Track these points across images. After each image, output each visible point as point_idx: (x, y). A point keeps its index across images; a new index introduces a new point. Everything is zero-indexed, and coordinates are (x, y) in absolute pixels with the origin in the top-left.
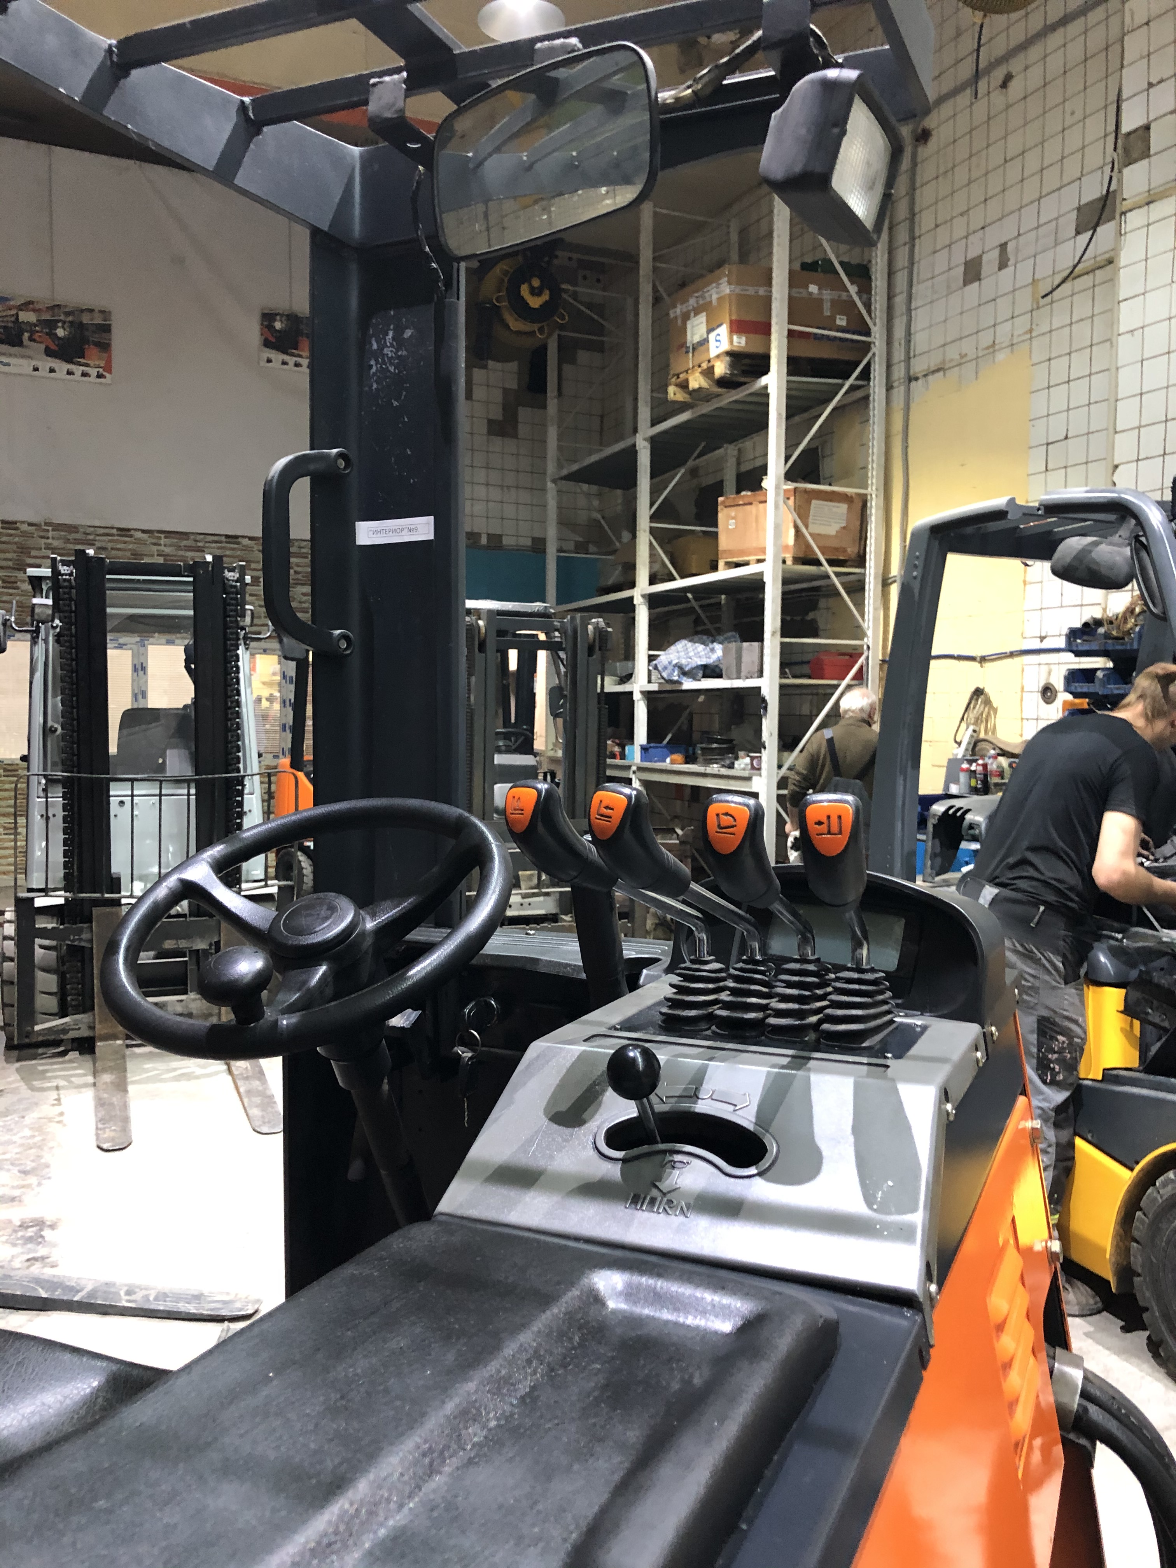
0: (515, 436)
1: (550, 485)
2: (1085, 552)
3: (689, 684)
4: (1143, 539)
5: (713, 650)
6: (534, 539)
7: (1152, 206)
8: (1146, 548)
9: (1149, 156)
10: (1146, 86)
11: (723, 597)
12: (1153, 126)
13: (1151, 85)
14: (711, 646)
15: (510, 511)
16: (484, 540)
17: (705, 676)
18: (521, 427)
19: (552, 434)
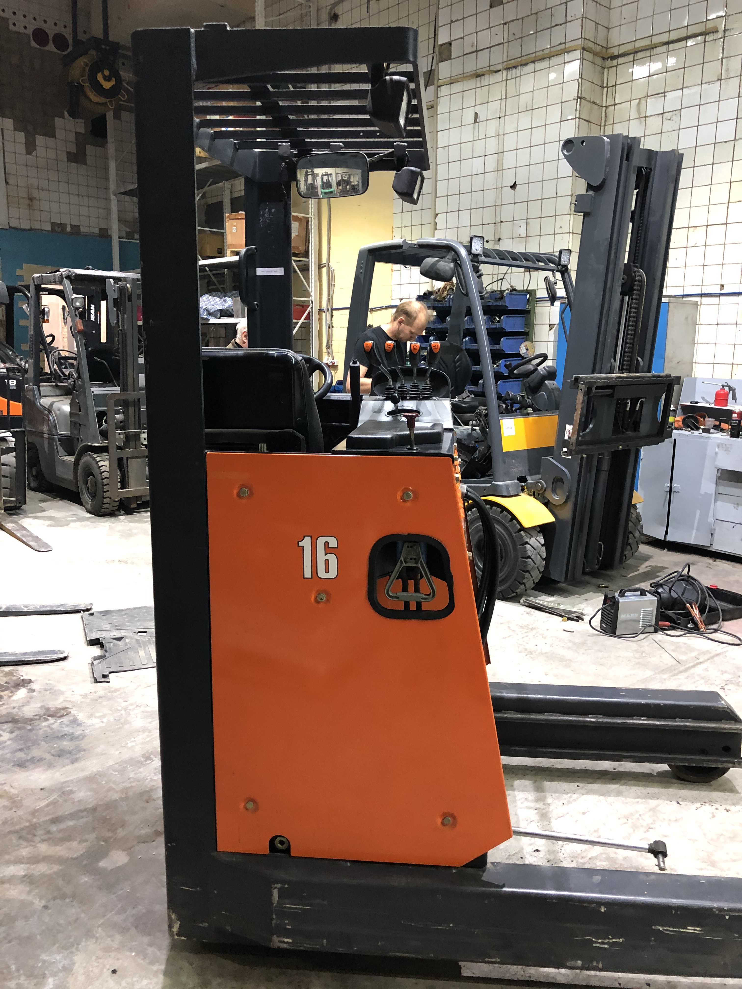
0: (85, 164)
1: (113, 197)
2: (434, 264)
3: (212, 320)
4: (459, 262)
5: (225, 301)
6: (100, 229)
7: (452, 85)
8: (460, 266)
9: (450, 59)
10: (449, 22)
11: (226, 270)
12: (453, 43)
13: (452, 22)
14: (224, 299)
15: (84, 211)
16: (69, 229)
17: (222, 316)
18: (88, 158)
19: (112, 165)
